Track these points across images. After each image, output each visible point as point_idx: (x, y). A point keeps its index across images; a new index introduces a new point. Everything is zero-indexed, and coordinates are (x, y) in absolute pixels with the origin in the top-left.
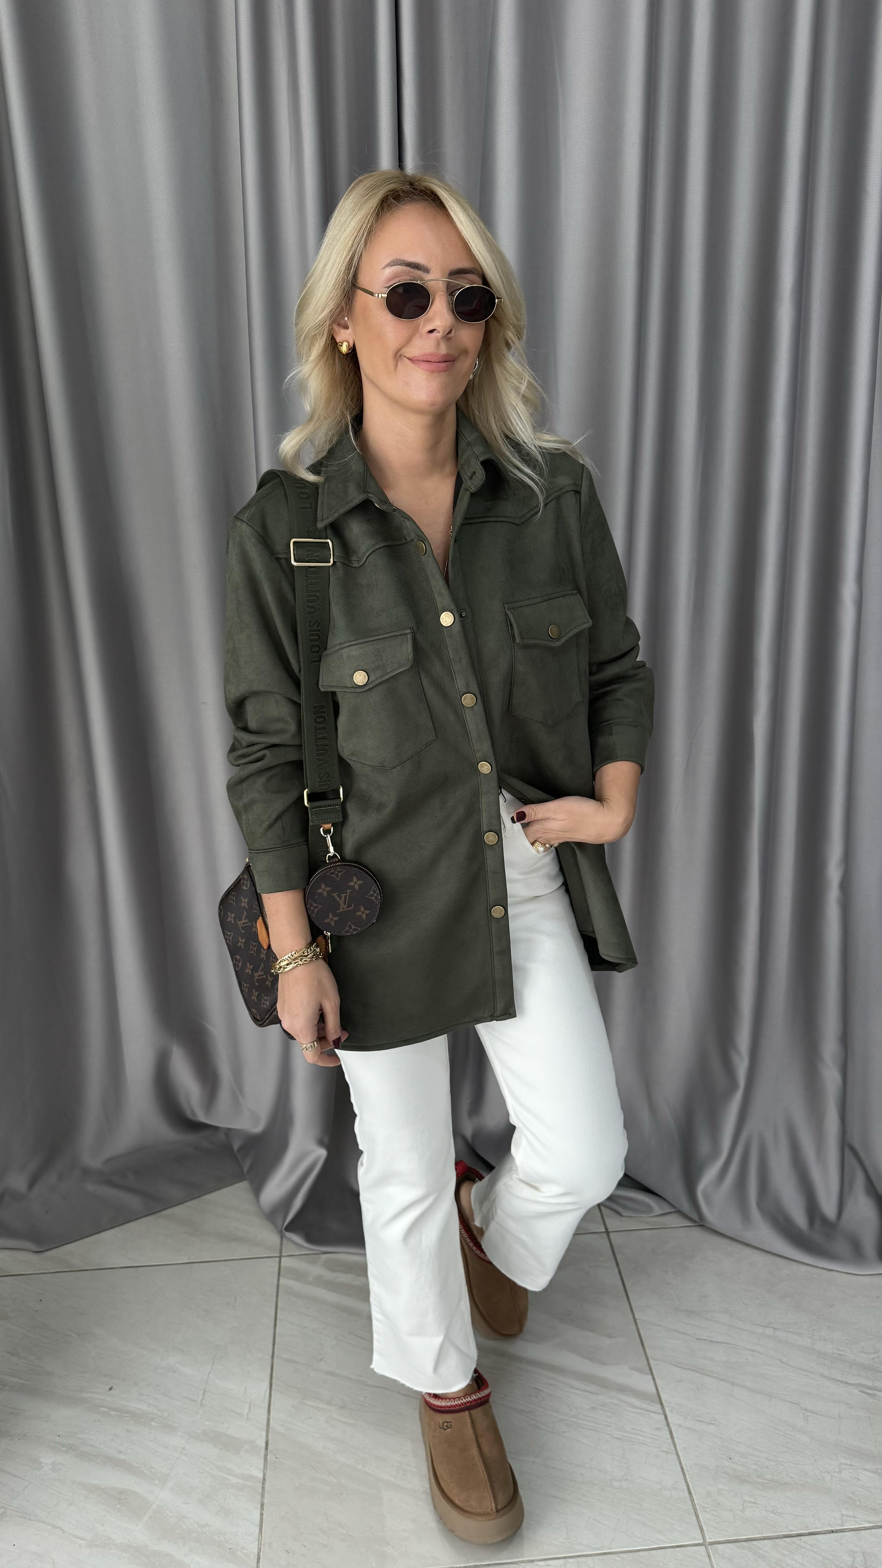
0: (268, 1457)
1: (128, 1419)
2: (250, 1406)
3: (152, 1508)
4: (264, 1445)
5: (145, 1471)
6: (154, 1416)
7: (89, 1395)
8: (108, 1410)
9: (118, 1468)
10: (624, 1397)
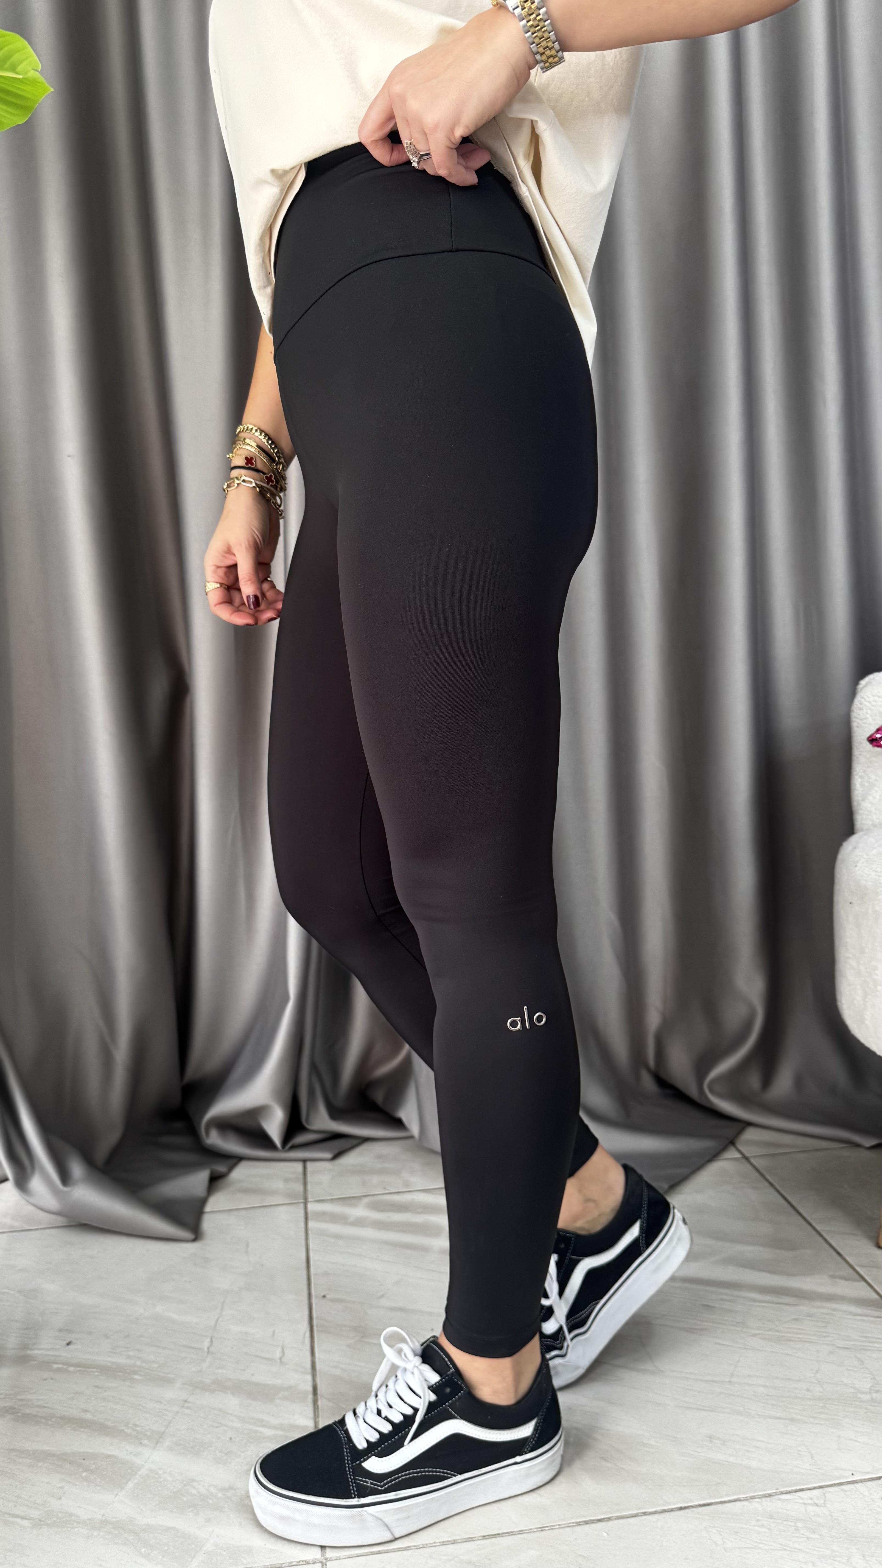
0: (319, 1403)
1: (96, 1374)
2: (283, 1349)
3: (139, 1473)
4: (310, 1388)
5: (126, 1430)
6: (136, 1369)
7: (36, 1352)
8: (65, 1367)
9: (82, 1430)
10: (835, 1306)
